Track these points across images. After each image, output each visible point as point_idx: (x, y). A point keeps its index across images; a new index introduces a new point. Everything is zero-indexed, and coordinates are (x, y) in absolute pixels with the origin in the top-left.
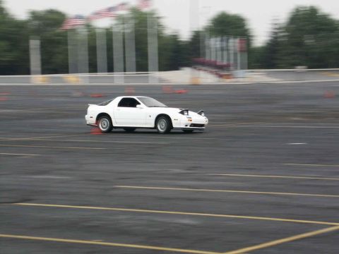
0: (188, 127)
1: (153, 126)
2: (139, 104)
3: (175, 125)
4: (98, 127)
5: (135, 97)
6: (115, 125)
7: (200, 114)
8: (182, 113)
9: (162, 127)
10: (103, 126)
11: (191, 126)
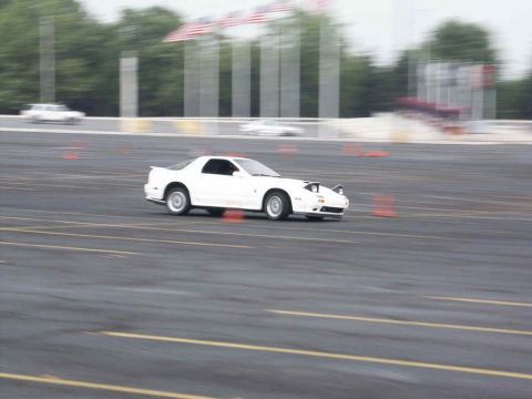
0: (318, 212)
1: (259, 207)
2: (237, 170)
3: (297, 207)
4: (165, 205)
5: (231, 159)
6: (194, 202)
7: (337, 190)
8: (309, 188)
9: (274, 210)
10: (175, 204)
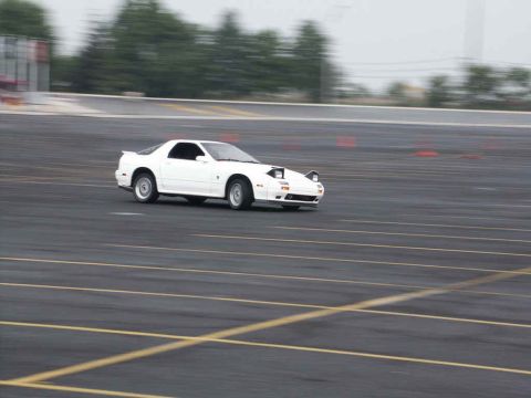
0: (282, 200)
1: (221, 194)
3: (259, 195)
4: (133, 191)
5: (198, 143)
6: (160, 190)
7: (310, 177)
8: (272, 173)
9: (235, 200)
11: (287, 198)
